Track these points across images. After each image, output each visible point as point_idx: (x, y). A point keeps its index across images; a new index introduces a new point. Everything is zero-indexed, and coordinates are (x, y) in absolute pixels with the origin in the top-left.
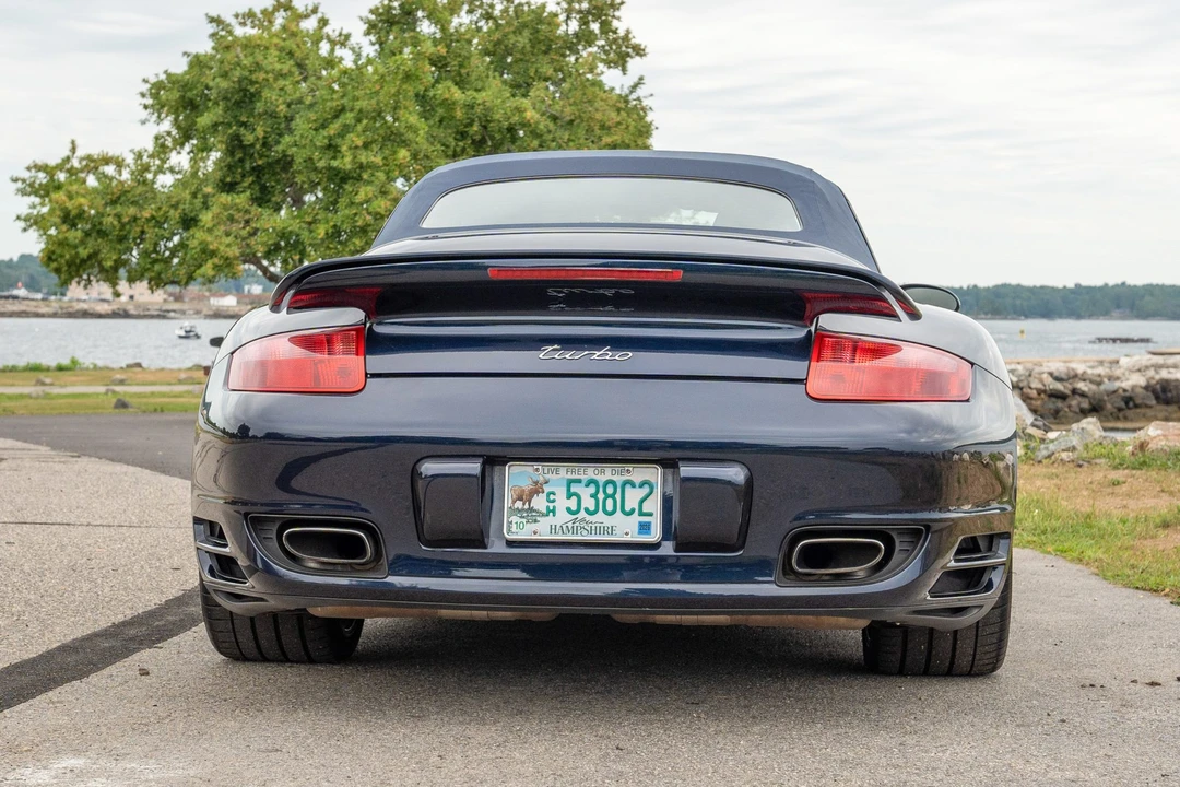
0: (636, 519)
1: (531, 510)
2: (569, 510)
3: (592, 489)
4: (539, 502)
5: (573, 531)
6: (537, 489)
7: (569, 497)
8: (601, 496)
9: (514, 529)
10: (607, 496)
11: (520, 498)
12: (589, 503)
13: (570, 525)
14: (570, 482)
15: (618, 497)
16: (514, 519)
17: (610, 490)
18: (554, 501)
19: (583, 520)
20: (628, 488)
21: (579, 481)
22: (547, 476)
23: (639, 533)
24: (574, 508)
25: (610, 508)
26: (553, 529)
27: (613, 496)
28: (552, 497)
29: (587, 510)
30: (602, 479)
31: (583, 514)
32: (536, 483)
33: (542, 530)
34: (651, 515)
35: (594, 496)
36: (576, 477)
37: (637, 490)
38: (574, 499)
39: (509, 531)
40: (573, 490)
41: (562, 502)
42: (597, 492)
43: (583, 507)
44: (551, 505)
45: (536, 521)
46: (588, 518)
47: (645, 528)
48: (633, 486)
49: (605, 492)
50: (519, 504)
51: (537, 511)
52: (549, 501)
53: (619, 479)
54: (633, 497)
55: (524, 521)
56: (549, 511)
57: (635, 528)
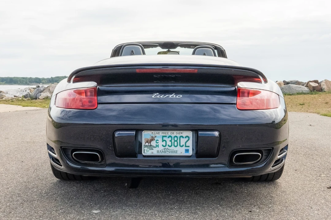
0: (184, 148)
1: (151, 146)
3: (170, 139)
4: (153, 143)
5: (164, 152)
6: (152, 139)
7: (163, 142)
8: (173, 141)
9: (146, 152)
10: (175, 141)
11: (147, 142)
12: (169, 143)
13: (163, 150)
14: (163, 137)
15: (178, 141)
16: (146, 149)
17: (176, 139)
18: (158, 143)
19: (167, 149)
20: (181, 138)
24: (164, 145)
25: (176, 145)
26: (158, 151)
27: (177, 141)
28: (157, 141)
29: (168, 145)
30: (173, 136)
31: (167, 147)
32: (152, 137)
33: (154, 152)
34: (189, 147)
35: (171, 141)
36: (165, 135)
37: (184, 139)
38: (164, 142)
39: (144, 152)
40: (164, 139)
41: (161, 143)
42: (172, 140)
43: (167, 144)
44: (157, 144)
45: (152, 149)
46: (169, 148)
48: (183, 137)
49: (174, 140)
50: (147, 144)
51: (153, 146)
53: (178, 135)
54: (183, 141)
55: (149, 149)
56: (156, 146)
57: (184, 151)
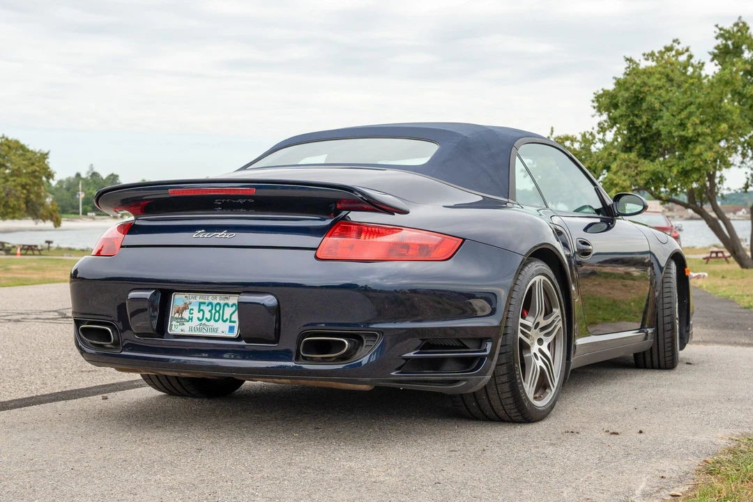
0: (228, 324)
1: (182, 318)
2: (198, 318)
3: (210, 308)
4: (186, 314)
5: (200, 330)
6: (185, 308)
7: (199, 312)
8: (213, 311)
9: (173, 329)
10: (216, 311)
11: (178, 312)
12: (208, 315)
13: (198, 327)
14: (200, 304)
15: (221, 312)
16: (174, 323)
17: (218, 309)
18: (192, 314)
19: (204, 324)
20: (226, 307)
21: (204, 303)
22: (191, 300)
23: (229, 332)
24: (201, 318)
25: (217, 318)
26: (191, 329)
27: (219, 312)
28: (192, 312)
29: (206, 318)
30: (215, 302)
31: (204, 321)
32: (186, 304)
33: (186, 329)
34: (235, 322)
35: (210, 311)
36: (203, 301)
37: (230, 308)
38: (201, 312)
39: (171, 329)
40: (201, 308)
41: (196, 315)
42: (212, 309)
43: (205, 317)
44: (191, 316)
45: (183, 324)
46: (207, 323)
47: (231, 329)
48: (228, 306)
49: (215, 309)
50: (177, 315)
51: (184, 319)
52: (190, 314)
53: (222, 302)
54: (228, 311)
55: (178, 324)
56: (190, 319)
57: (227, 329)
